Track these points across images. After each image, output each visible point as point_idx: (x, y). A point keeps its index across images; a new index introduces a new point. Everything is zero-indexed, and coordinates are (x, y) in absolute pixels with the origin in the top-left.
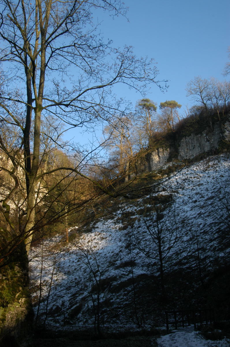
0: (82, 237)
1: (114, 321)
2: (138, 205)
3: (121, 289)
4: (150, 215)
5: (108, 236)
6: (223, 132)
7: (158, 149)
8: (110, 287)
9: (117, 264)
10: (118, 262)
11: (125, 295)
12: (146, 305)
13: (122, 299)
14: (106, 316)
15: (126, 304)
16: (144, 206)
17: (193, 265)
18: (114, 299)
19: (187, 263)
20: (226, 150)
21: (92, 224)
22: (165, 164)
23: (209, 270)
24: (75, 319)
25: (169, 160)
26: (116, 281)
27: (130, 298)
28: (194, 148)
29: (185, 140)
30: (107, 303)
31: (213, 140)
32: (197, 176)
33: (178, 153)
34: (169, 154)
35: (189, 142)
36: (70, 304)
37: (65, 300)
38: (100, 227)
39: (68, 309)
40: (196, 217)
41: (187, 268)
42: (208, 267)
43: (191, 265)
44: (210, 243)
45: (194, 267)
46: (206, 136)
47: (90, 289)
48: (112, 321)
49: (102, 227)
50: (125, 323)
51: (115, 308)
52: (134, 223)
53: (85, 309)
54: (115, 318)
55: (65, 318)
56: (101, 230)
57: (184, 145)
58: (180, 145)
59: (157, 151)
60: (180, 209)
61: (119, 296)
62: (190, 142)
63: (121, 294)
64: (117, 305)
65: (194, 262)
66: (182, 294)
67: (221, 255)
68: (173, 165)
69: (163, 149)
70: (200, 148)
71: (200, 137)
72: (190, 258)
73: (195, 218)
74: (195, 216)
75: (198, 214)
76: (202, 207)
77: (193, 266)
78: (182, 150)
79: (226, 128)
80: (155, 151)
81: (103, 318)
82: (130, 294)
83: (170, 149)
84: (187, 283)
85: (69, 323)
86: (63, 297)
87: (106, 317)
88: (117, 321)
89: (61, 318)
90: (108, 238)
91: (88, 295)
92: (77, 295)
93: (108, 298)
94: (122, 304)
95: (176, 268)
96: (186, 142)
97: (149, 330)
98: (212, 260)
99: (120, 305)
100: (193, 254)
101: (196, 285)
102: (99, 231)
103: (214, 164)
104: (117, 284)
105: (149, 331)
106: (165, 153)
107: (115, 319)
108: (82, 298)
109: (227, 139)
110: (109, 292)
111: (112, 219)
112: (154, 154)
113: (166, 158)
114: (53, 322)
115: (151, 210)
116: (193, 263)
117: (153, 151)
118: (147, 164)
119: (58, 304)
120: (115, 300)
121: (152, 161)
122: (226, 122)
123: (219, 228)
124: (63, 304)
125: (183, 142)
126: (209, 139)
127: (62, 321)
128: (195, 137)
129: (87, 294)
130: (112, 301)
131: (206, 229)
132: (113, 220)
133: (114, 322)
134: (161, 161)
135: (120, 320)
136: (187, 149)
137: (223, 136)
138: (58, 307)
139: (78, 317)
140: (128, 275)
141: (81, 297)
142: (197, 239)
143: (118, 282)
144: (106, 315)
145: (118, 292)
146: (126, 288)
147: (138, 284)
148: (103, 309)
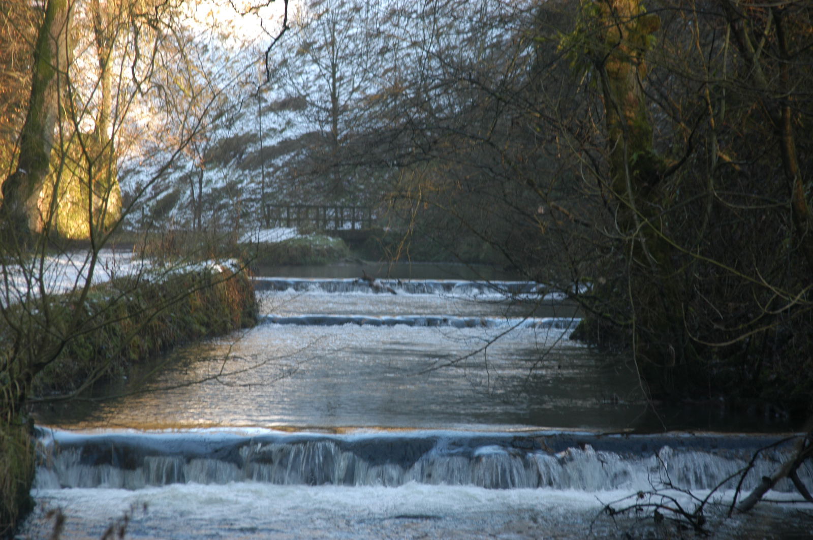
3: (263, 163)
8: (240, 157)
9: (266, 101)
11: (269, 175)
13: (261, 182)
15: (267, 193)
18: (245, 182)
24: (164, 219)
26: (255, 143)
36: (154, 188)
37: (142, 181)
39: (149, 199)
51: (244, 200)
53: (186, 197)
55: (144, 216)
61: (256, 176)
63: (260, 173)
64: (249, 194)
82: (278, 173)
85: (150, 226)
86: (139, 172)
89: (136, 217)
91: (195, 170)
92: (170, 170)
93: (234, 180)
94: (260, 193)
99: (256, 194)
104: (256, 151)
108: (180, 178)
110: (237, 168)
119: (127, 189)
120: (247, 184)
124: (138, 189)
130: (240, 186)
138: (127, 194)
139: (170, 214)
140: (282, 131)
141: (177, 175)
143: (259, 147)
144: (226, 212)
145: (255, 168)
146: (273, 162)
147: (298, 155)
148: (222, 202)
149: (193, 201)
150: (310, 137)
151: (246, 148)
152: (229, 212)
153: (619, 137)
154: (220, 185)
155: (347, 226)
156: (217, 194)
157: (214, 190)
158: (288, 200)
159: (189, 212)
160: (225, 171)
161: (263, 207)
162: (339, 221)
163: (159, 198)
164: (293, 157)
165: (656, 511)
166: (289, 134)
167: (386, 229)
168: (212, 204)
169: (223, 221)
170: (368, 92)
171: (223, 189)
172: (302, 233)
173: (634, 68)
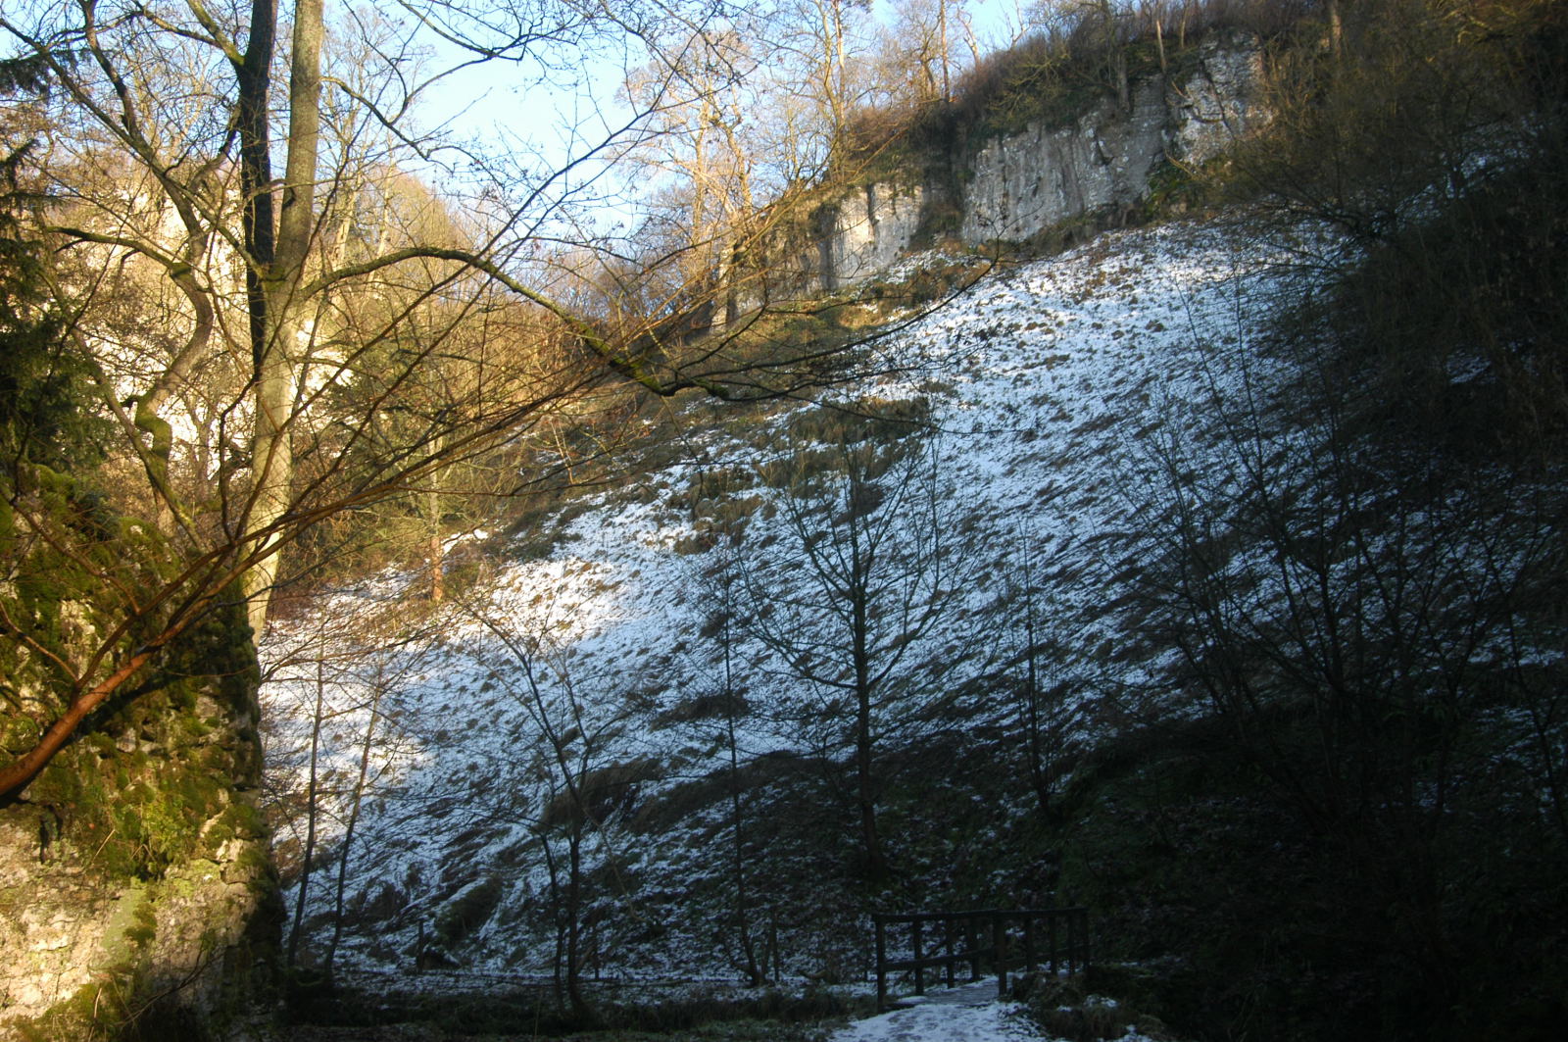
0: (504, 580)
1: (641, 956)
2: (768, 440)
3: (680, 818)
4: (819, 491)
5: (624, 577)
6: (1174, 125)
7: (869, 189)
8: (629, 805)
9: (661, 705)
10: (669, 698)
11: (695, 842)
12: (788, 888)
13: (681, 858)
14: (607, 933)
15: (699, 881)
16: (793, 445)
17: (1004, 717)
18: (645, 857)
19: (979, 708)
20: (1183, 207)
21: (554, 522)
22: (901, 260)
23: (1075, 745)
24: (469, 946)
25: (921, 239)
26: (657, 778)
27: (716, 858)
28: (1035, 193)
29: (997, 152)
30: (615, 876)
31: (1126, 159)
32: (1041, 319)
33: (963, 213)
34: (920, 215)
35: (1016, 163)
36: (447, 876)
37: (421, 862)
38: (587, 534)
39: (435, 901)
40: (1030, 504)
41: (979, 732)
42: (1070, 729)
43: (997, 720)
44: (1086, 623)
45: (1008, 728)
46: (1096, 138)
47: (539, 811)
48: (632, 956)
49: (598, 537)
50: (692, 965)
51: (649, 898)
52: (747, 523)
53: (511, 899)
54: (647, 942)
55: (424, 939)
56: (593, 549)
57: (993, 173)
58: (973, 175)
59: (864, 196)
60: (960, 469)
61: (669, 845)
62: (1022, 161)
63: (676, 839)
64: (659, 884)
65: (1012, 706)
66: (949, 845)
67: (1135, 677)
68: (939, 263)
69: (892, 187)
70: (1065, 193)
71: (1069, 139)
72: (992, 689)
73: (1023, 508)
74: (1023, 500)
75: (1040, 493)
76: (1059, 463)
77: (1005, 722)
78: (979, 196)
79: (1188, 107)
80: (857, 196)
81: (593, 942)
82: (718, 838)
83: (927, 188)
84: (976, 798)
85: (438, 962)
86: (415, 845)
87: (608, 939)
88: (658, 956)
89: (405, 939)
90: (622, 589)
91: (530, 838)
92: (477, 840)
93: (618, 857)
94: (682, 882)
95: (929, 728)
96: (1000, 162)
97: (799, 996)
98: (1090, 701)
99: (672, 884)
100: (1007, 672)
101: (1016, 805)
102: (585, 552)
103: (1123, 271)
104: (661, 794)
105: (798, 1000)
106: (900, 210)
107: (648, 946)
108: (501, 854)
109: (1191, 159)
110: (623, 829)
111: (645, 503)
112: (848, 207)
113: (907, 233)
114: (370, 955)
115: (825, 467)
116: (1005, 710)
117: (846, 197)
118: (814, 252)
119: (391, 879)
120: (650, 864)
121: (841, 242)
122: (1190, 80)
123: (1130, 561)
124: (413, 880)
125: (988, 159)
126: (1110, 151)
127: (410, 952)
128: (1045, 141)
129: (525, 837)
130: (635, 867)
131: (1073, 564)
132: (649, 507)
133: (645, 960)
134: (881, 246)
135: (669, 950)
136: (1006, 195)
137: (1174, 145)
138: (389, 890)
139: (482, 934)
140: (710, 754)
141: (494, 849)
142: (1027, 602)
143: (667, 786)
144: (608, 927)
145: (663, 829)
146: (702, 814)
147: (755, 797)
149: (529, 905)
151: (638, 789)
156: (584, 885)
157: (578, 877)
159: (522, 927)
160: (599, 836)
164: (747, 805)
166: (730, 757)
171: (595, 875)
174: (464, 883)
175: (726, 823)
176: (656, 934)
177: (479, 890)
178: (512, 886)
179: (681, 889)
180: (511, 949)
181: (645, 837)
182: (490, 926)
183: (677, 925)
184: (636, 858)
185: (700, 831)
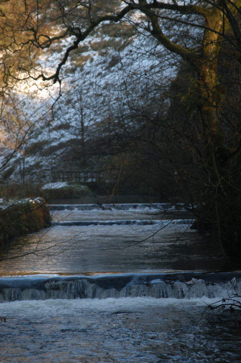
3: (51, 153)
4: (106, 54)
8: (42, 150)
9: (52, 125)
10: (55, 124)
11: (54, 158)
13: (50, 162)
24: (8, 180)
26: (47, 144)
27: (57, 162)
30: (37, 165)
36: (3, 166)
47: (24, 151)
51: (43, 170)
52: (85, 64)
53: (17, 170)
63: (50, 158)
64: (46, 167)
82: (58, 158)
91: (21, 157)
93: (38, 161)
99: (48, 167)
104: (48, 148)
108: (15, 161)
110: (40, 156)
115: (109, 46)
120: (44, 163)
130: (41, 164)
140: (59, 139)
141: (13, 160)
143: (49, 146)
145: (48, 156)
146: (56, 152)
147: (67, 149)
148: (33, 171)
149: (20, 171)
150: (71, 141)
151: (44, 147)
152: (37, 175)
153: (209, 139)
154: (32, 163)
155: (90, 180)
156: (31, 167)
157: (30, 166)
158: (63, 169)
159: (19, 176)
160: (35, 157)
161: (52, 173)
162: (86, 178)
163: (6, 170)
164: (65, 151)
165: (231, 307)
166: (63, 140)
167: (107, 181)
168: (29, 172)
169: (34, 179)
170: (97, 120)
171: (34, 165)
172: (69, 184)
173: (215, 109)
174: (7, 167)
175: (60, 155)
176: (44, 177)
177: (10, 169)
178: (17, 167)
179: (50, 168)
180: (16, 180)
181: (44, 157)
182: (12, 176)
183: (48, 175)
184: (42, 162)
185: (55, 156)
